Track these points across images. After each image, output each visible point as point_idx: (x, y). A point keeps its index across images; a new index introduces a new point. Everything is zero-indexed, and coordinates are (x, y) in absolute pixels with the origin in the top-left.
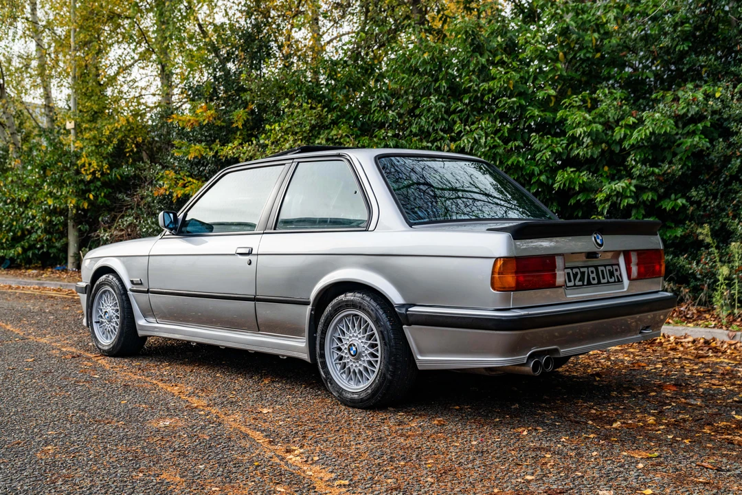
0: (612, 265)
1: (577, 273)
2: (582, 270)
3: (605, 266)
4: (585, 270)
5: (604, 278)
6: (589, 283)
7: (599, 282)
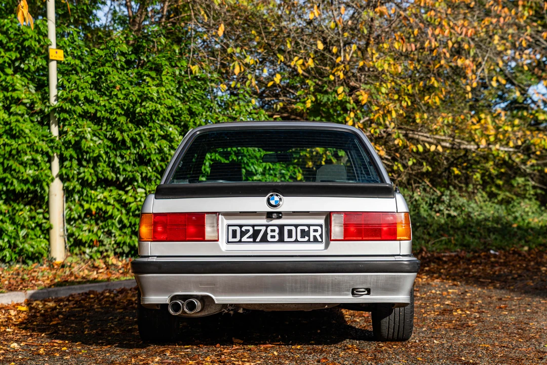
0: (309, 226)
1: (248, 231)
2: (256, 228)
3: (296, 226)
4: (263, 229)
5: (290, 236)
6: (264, 240)
7: (281, 240)
